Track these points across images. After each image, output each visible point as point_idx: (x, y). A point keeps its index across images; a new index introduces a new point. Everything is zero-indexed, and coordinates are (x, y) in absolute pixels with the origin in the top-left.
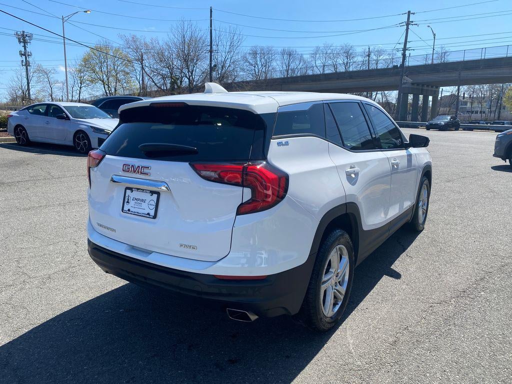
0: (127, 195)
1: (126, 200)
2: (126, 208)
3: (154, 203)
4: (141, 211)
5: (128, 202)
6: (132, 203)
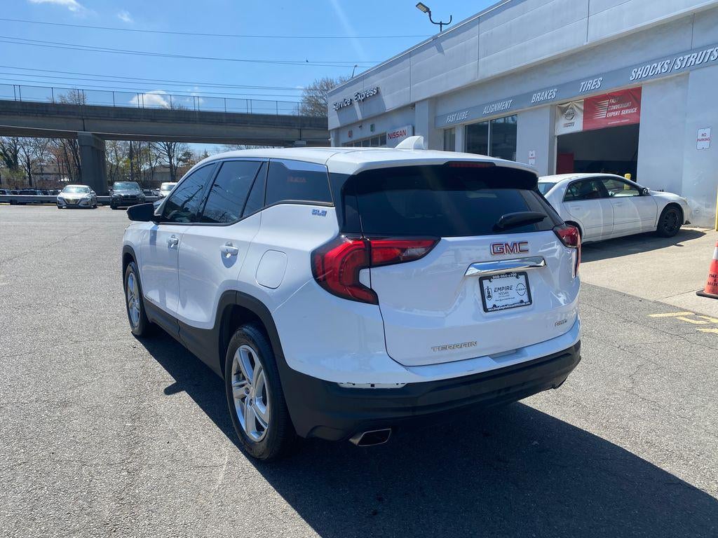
0: (485, 287)
1: (486, 295)
2: (489, 305)
3: (523, 286)
4: (510, 302)
5: (489, 296)
6: (495, 296)
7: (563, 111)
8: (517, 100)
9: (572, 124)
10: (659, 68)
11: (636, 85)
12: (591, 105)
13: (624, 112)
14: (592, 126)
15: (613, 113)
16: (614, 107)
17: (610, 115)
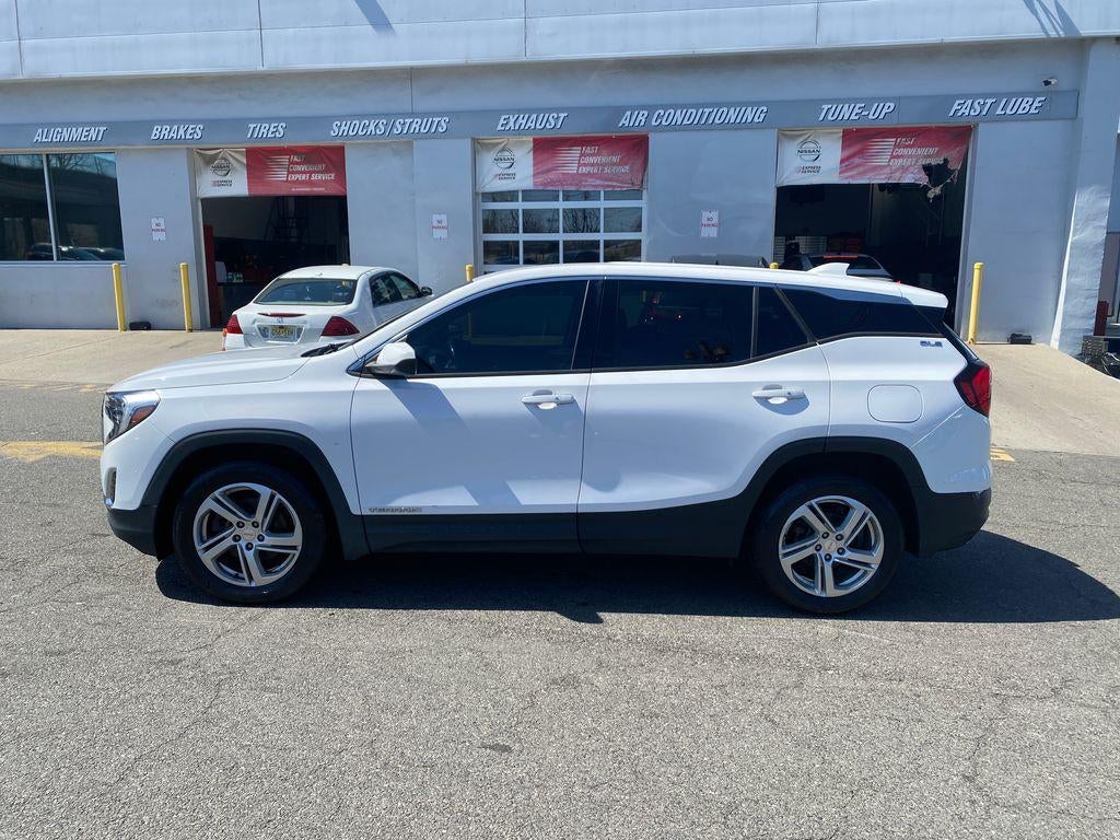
7: (209, 161)
8: (115, 128)
9: (229, 183)
10: (372, 127)
11: (338, 142)
12: (259, 159)
13: (315, 177)
14: (262, 191)
15: (298, 176)
16: (299, 168)
17: (294, 177)
